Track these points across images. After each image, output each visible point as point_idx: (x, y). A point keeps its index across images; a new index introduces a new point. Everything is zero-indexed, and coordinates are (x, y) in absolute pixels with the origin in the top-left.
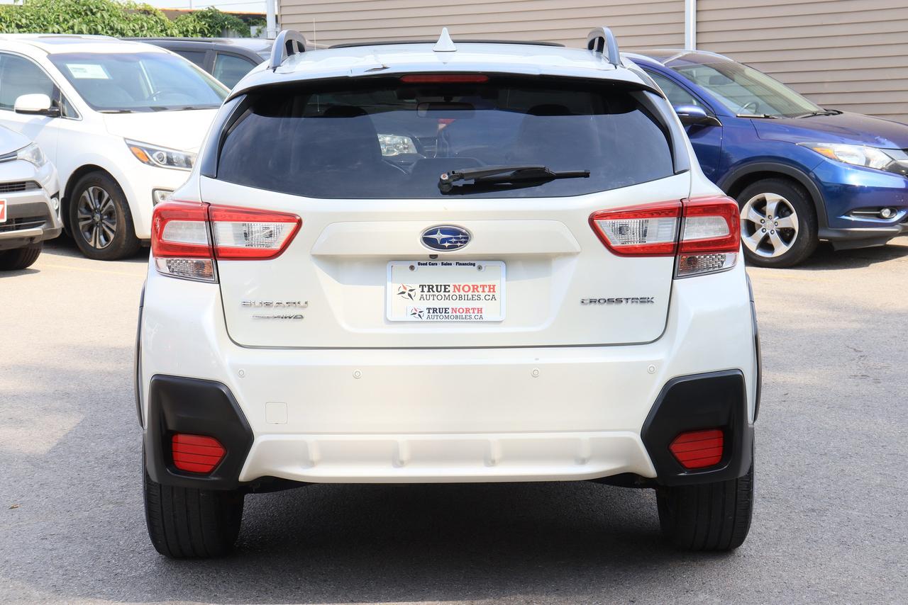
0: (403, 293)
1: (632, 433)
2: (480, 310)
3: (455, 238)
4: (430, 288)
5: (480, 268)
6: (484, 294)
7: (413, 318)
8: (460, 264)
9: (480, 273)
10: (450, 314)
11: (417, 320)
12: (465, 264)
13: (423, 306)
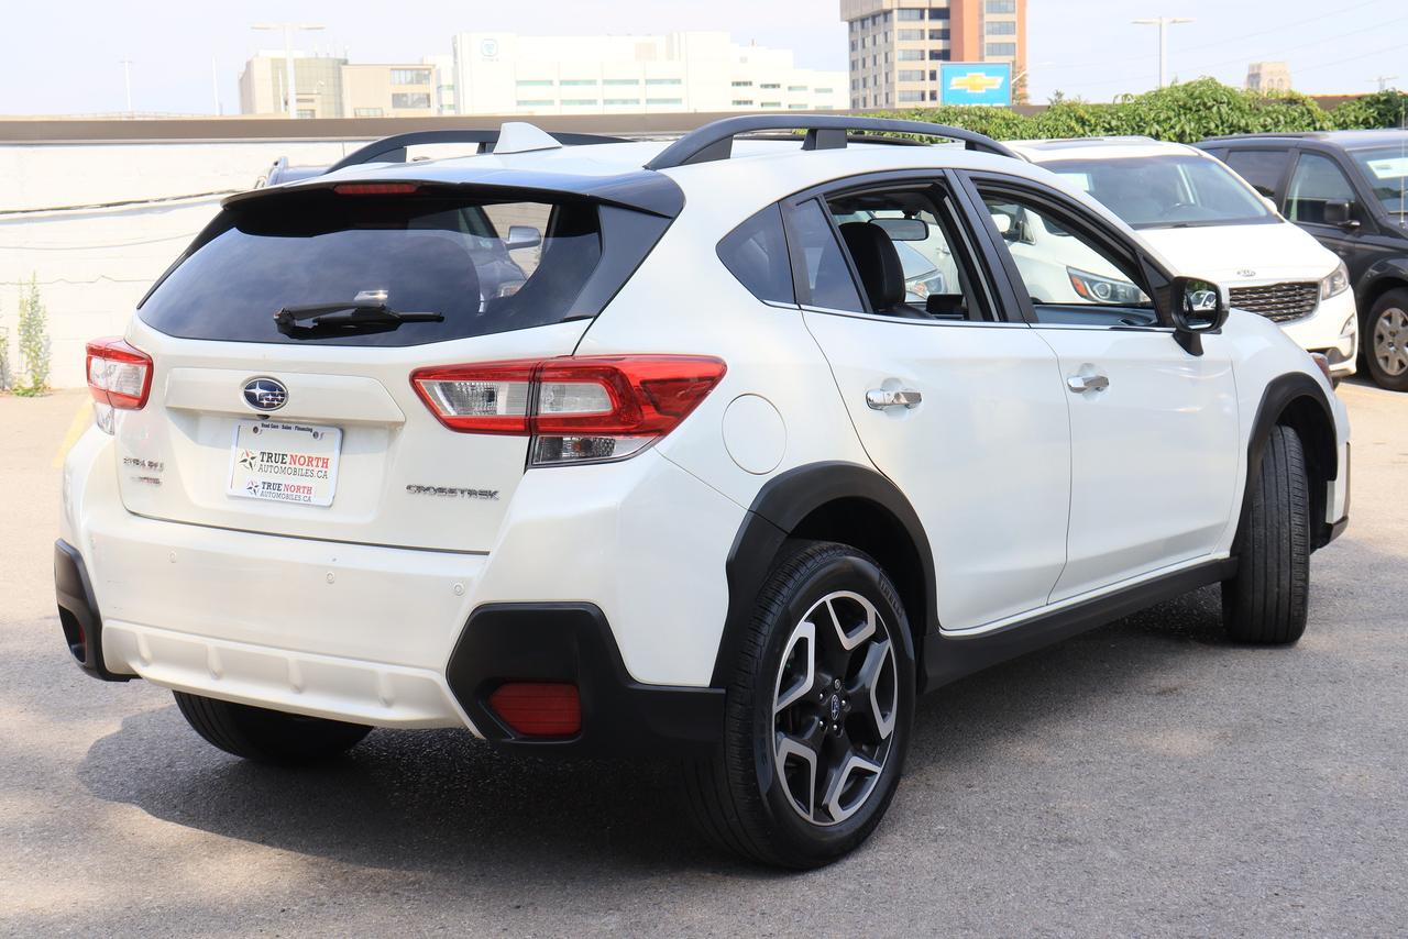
0: (245, 461)
1: (435, 673)
2: (310, 490)
3: (272, 395)
4: (270, 456)
5: (315, 435)
6: (316, 470)
7: (248, 494)
8: (299, 429)
9: (316, 442)
10: (282, 492)
11: (250, 495)
12: (303, 429)
13: (259, 478)
